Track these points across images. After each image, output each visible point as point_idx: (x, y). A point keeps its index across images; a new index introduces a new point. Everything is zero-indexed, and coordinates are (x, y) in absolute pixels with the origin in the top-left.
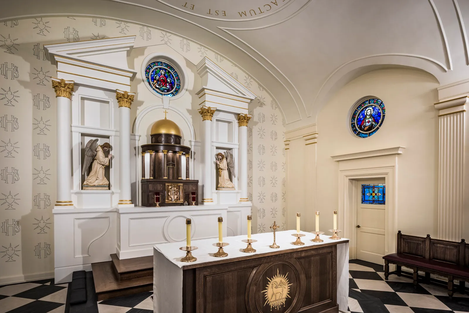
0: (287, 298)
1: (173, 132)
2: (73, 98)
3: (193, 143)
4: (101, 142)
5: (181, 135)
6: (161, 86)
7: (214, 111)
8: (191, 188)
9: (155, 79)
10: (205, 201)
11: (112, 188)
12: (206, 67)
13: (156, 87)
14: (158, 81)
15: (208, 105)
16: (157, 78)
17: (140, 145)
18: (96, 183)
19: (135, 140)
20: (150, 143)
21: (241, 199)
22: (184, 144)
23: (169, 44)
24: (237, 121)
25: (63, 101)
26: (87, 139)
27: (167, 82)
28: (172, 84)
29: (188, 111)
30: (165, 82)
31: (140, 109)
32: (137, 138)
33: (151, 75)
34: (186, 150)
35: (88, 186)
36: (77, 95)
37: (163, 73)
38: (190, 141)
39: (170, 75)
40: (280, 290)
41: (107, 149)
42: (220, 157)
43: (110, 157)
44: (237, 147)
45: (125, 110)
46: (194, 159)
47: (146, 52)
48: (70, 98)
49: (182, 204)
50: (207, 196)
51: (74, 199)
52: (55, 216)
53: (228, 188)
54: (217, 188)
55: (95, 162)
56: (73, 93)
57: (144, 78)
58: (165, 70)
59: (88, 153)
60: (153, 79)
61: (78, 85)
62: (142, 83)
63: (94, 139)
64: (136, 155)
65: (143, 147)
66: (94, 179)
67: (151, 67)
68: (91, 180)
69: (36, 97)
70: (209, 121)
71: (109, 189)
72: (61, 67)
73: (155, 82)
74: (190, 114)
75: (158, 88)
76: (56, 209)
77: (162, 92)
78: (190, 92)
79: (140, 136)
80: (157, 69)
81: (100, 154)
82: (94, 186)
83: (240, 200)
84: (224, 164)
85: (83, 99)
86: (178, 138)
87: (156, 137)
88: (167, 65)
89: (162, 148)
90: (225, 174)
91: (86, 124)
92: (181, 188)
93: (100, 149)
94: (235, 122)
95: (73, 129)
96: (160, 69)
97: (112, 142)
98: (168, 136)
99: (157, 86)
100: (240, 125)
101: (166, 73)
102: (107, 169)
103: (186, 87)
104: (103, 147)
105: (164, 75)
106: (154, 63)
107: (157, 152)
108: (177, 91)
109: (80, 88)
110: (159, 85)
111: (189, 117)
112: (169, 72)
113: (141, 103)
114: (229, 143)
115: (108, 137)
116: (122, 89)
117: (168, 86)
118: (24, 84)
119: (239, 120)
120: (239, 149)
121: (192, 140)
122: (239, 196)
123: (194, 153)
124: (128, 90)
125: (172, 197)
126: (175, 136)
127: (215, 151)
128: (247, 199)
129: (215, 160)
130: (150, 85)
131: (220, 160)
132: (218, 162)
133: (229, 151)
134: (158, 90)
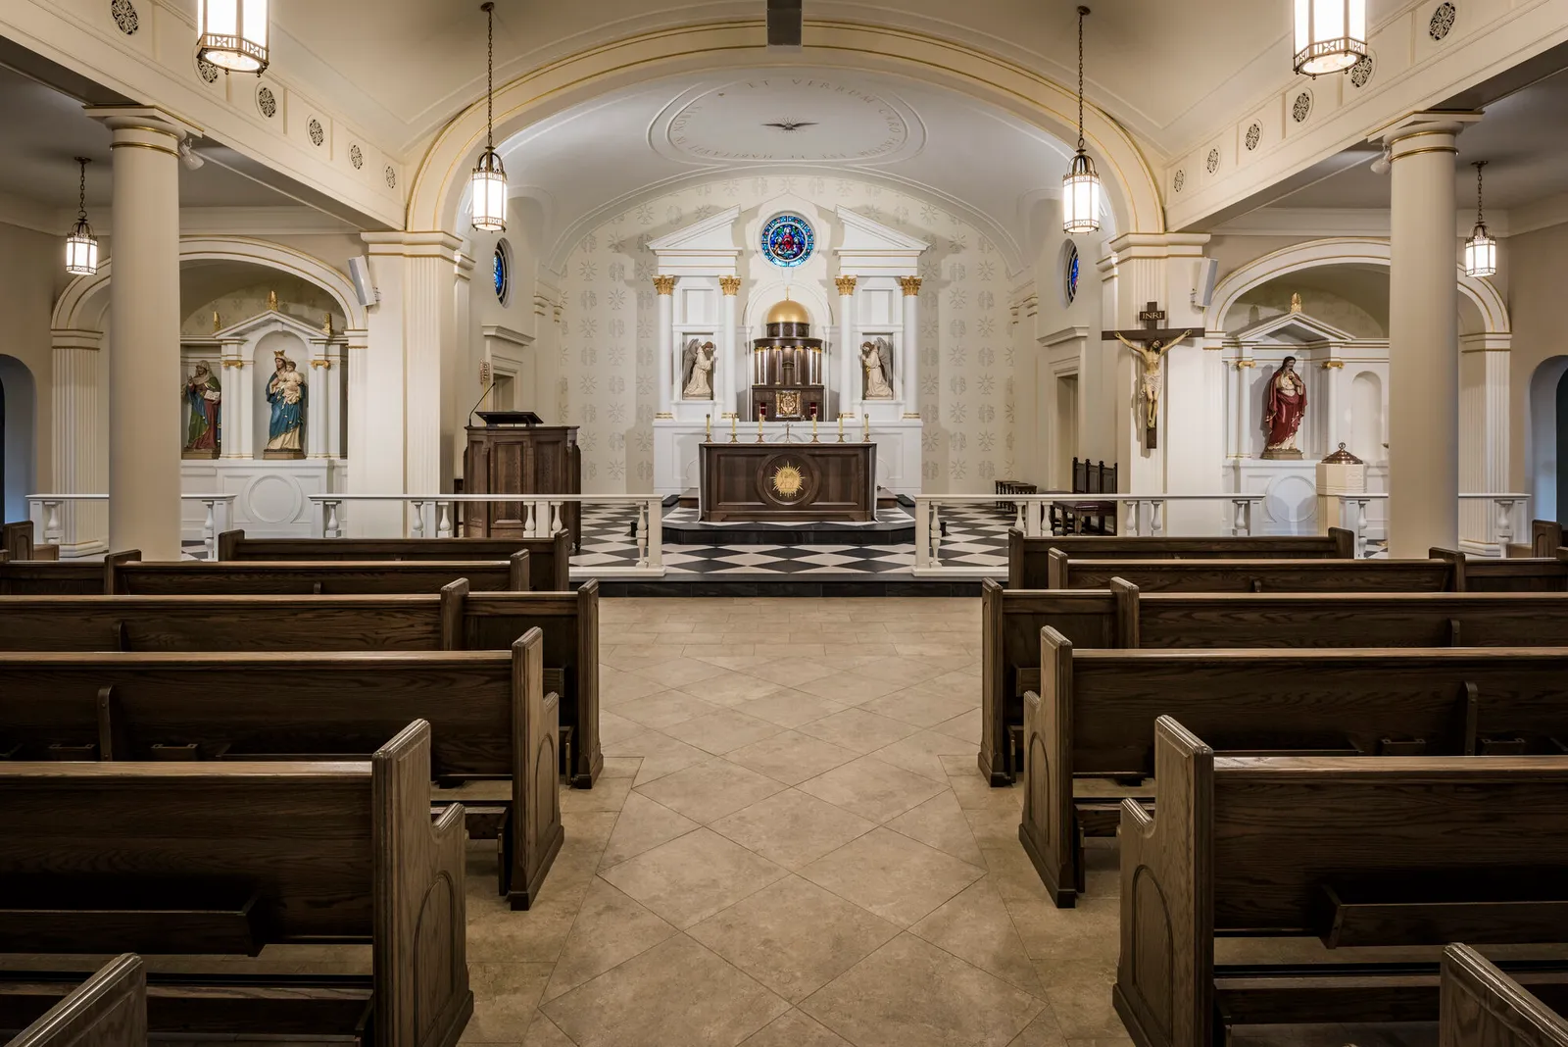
0: (799, 490)
1: (795, 319)
2: (675, 292)
3: (828, 330)
4: (703, 341)
5: (810, 322)
6: (785, 251)
7: (854, 280)
8: (813, 397)
9: (776, 244)
10: (838, 415)
11: (716, 399)
12: (840, 219)
14: (781, 244)
15: (843, 273)
16: (779, 241)
17: (752, 340)
18: (695, 393)
19: (745, 333)
20: (766, 337)
21: (904, 414)
22: (815, 335)
23: (792, 192)
24: (902, 289)
25: (664, 298)
26: (690, 338)
27: (794, 243)
28: (801, 245)
29: (822, 282)
30: (790, 244)
31: (752, 292)
32: (748, 331)
34: (816, 344)
35: (688, 395)
36: (678, 288)
37: (788, 231)
38: (824, 328)
40: (789, 480)
41: (709, 349)
42: (868, 347)
43: (712, 359)
44: (901, 329)
45: (730, 298)
46: (830, 354)
47: (761, 212)
48: (671, 294)
49: (798, 419)
50: (844, 408)
51: (674, 410)
52: (655, 429)
53: (879, 396)
54: (864, 398)
55: (696, 366)
56: (674, 288)
57: (759, 247)
58: (791, 226)
59: (688, 356)
60: (773, 243)
61: (680, 277)
62: (756, 255)
63: (695, 337)
64: (746, 353)
65: (755, 341)
66: (695, 386)
68: (691, 388)
69: (640, 296)
70: (848, 296)
71: (712, 399)
72: (662, 261)
73: (776, 247)
74: (824, 286)
76: (657, 422)
77: (787, 259)
78: (824, 254)
79: (752, 327)
81: (701, 357)
82: (694, 396)
83: (903, 416)
84: (873, 359)
85: (685, 291)
86: (803, 327)
87: (772, 327)
88: (795, 220)
89: (777, 343)
90: (876, 375)
91: (689, 322)
92: (798, 395)
93: (700, 350)
94: (898, 290)
95: (674, 329)
96: (784, 226)
97: (714, 340)
98: (788, 325)
99: (780, 253)
100: (905, 294)
101: (792, 231)
102: (710, 374)
103: (817, 247)
104: (704, 348)
105: (790, 233)
107: (772, 348)
108: (808, 254)
109: (681, 280)
110: (783, 250)
111: (823, 291)
112: (796, 228)
113: (754, 282)
116: (725, 273)
117: (795, 249)
118: (629, 283)
119: (902, 285)
120: (904, 332)
121: (827, 324)
122: (902, 410)
123: (830, 345)
124: (732, 273)
125: (785, 409)
126: (799, 324)
127: (862, 340)
128: (918, 416)
129: (860, 352)
130: (768, 254)
131: (867, 354)
132: (864, 357)
133: (886, 338)
134: (780, 258)
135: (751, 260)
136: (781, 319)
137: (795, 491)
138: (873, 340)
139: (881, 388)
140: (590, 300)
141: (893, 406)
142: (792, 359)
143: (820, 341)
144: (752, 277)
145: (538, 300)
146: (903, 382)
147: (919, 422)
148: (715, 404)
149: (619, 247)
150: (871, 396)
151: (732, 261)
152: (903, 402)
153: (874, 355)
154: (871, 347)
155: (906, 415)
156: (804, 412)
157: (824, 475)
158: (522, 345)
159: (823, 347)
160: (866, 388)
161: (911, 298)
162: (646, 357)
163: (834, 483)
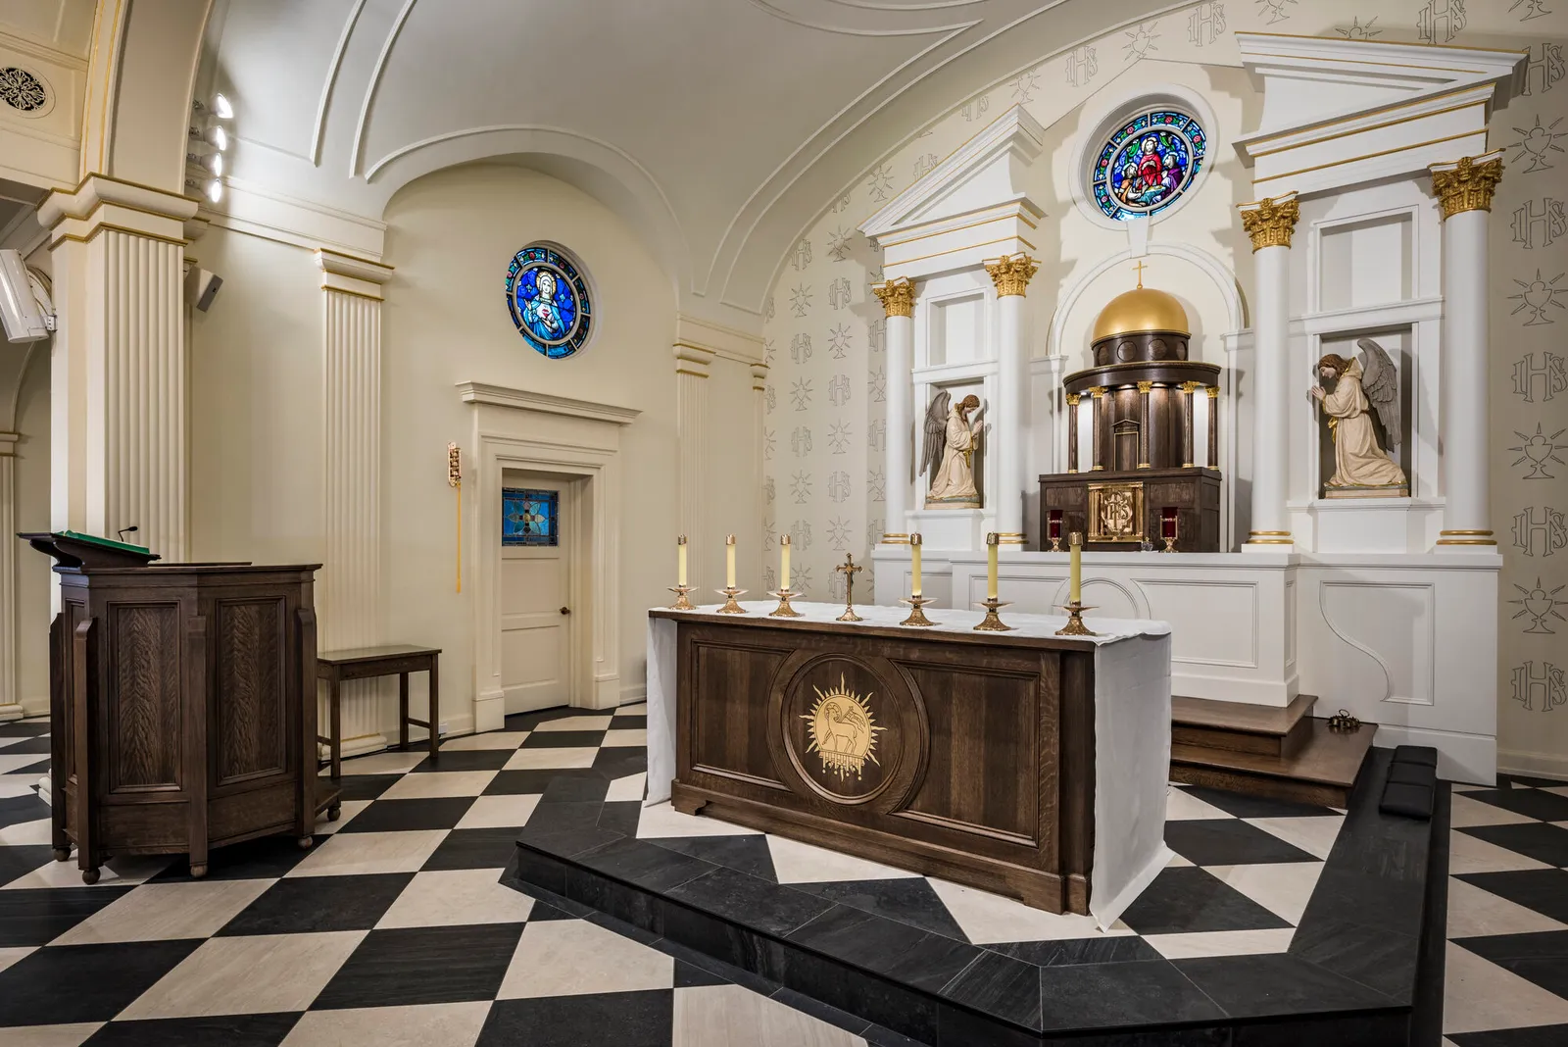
0: (868, 763)
1: (1149, 325)
2: (916, 310)
3: (1233, 343)
4: (958, 395)
5: (1190, 331)
6: (1144, 189)
7: (1292, 207)
8: (1190, 495)
9: (1126, 178)
10: (1254, 538)
12: (1250, 65)
13: (1128, 201)
14: (1134, 178)
15: (1259, 198)
16: (1132, 171)
17: (1063, 377)
18: (945, 496)
19: (1050, 372)
20: (1088, 369)
21: (1443, 533)
22: (1200, 354)
23: (1150, 53)
24: (1436, 201)
25: (895, 323)
26: (940, 392)
27: (1164, 168)
28: (1178, 168)
29: (1221, 236)
30: (1155, 172)
32: (1055, 366)
33: (1113, 169)
34: (1207, 375)
36: (922, 303)
37: (1150, 146)
38: (1224, 338)
39: (1173, 143)
40: (844, 729)
41: (970, 409)
42: (1330, 373)
43: (979, 428)
44: (1437, 309)
45: (1012, 304)
46: (1239, 395)
47: (1086, 118)
48: (909, 314)
49: (1137, 547)
50: (1264, 519)
52: (876, 562)
53: (1360, 487)
54: (1322, 495)
56: (918, 300)
57: (1084, 193)
58: (1157, 132)
59: (935, 426)
60: (1118, 179)
61: (923, 278)
62: (1076, 209)
64: (1052, 413)
65: (1069, 380)
67: (1113, 146)
68: (939, 486)
70: (1277, 248)
71: (980, 506)
72: (890, 254)
73: (1125, 184)
74: (1225, 244)
75: (1134, 201)
76: (880, 550)
77: (1147, 205)
78: (1226, 170)
79: (1065, 358)
80: (1130, 144)
82: (943, 500)
83: (1440, 538)
85: (941, 304)
86: (1172, 342)
87: (1102, 347)
88: (1167, 117)
90: (1354, 434)
91: (945, 363)
92: (1140, 492)
93: (954, 414)
94: (1427, 210)
95: (916, 378)
96: (1141, 138)
97: (982, 392)
98: (1134, 340)
99: (1131, 196)
100: (1446, 213)
101: (1158, 141)
102: (977, 457)
104: (961, 408)
105: (1155, 148)
106: (1122, 130)
108: (1191, 182)
109: (929, 284)
110: (1139, 188)
111: (1225, 255)
112: (1169, 133)
113: (1070, 264)
114: (1404, 303)
115: (979, 381)
116: (996, 253)
117: (1166, 181)
118: (857, 309)
119: (1438, 192)
120: (1443, 317)
121: (1233, 326)
122: (1434, 524)
123: (1240, 374)
124: (1011, 250)
125: (1110, 523)
126: (1159, 335)
127: (1314, 352)
128: (1486, 537)
129: (1313, 382)
130: (1106, 204)
131: (1329, 385)
132: (1320, 394)
133: (1390, 344)
134: (1133, 207)
135: (1064, 222)
136: (1118, 329)
137: (859, 764)
138: (1352, 350)
139: (1372, 467)
140: (803, 346)
141: (1404, 513)
142: (1135, 413)
143: (1216, 370)
144: (1065, 255)
145: (678, 350)
146: (1441, 451)
147: (1490, 555)
148: (981, 517)
149: (841, 252)
150: (1339, 488)
151: (1011, 227)
152: (1443, 500)
153: (1347, 386)
154: (1340, 364)
155: (1448, 538)
156: (1151, 531)
157: (937, 725)
158: (620, 424)
159: (1222, 379)
160: (1327, 469)
161: (1467, 222)
162: (877, 436)
163: (963, 757)
